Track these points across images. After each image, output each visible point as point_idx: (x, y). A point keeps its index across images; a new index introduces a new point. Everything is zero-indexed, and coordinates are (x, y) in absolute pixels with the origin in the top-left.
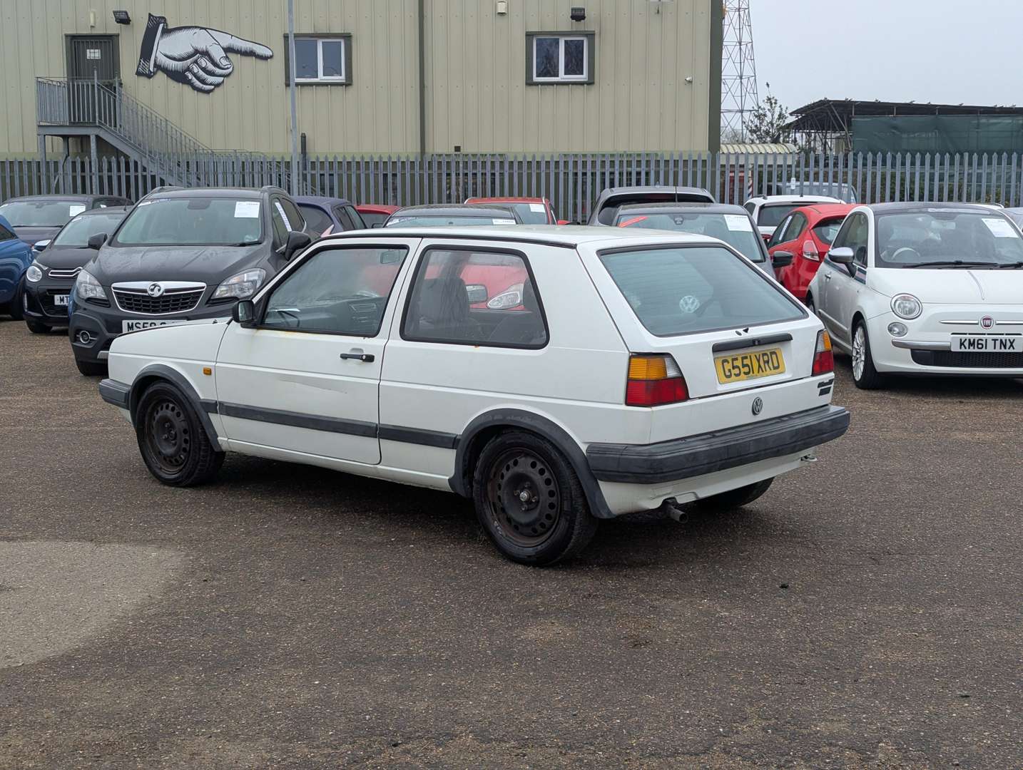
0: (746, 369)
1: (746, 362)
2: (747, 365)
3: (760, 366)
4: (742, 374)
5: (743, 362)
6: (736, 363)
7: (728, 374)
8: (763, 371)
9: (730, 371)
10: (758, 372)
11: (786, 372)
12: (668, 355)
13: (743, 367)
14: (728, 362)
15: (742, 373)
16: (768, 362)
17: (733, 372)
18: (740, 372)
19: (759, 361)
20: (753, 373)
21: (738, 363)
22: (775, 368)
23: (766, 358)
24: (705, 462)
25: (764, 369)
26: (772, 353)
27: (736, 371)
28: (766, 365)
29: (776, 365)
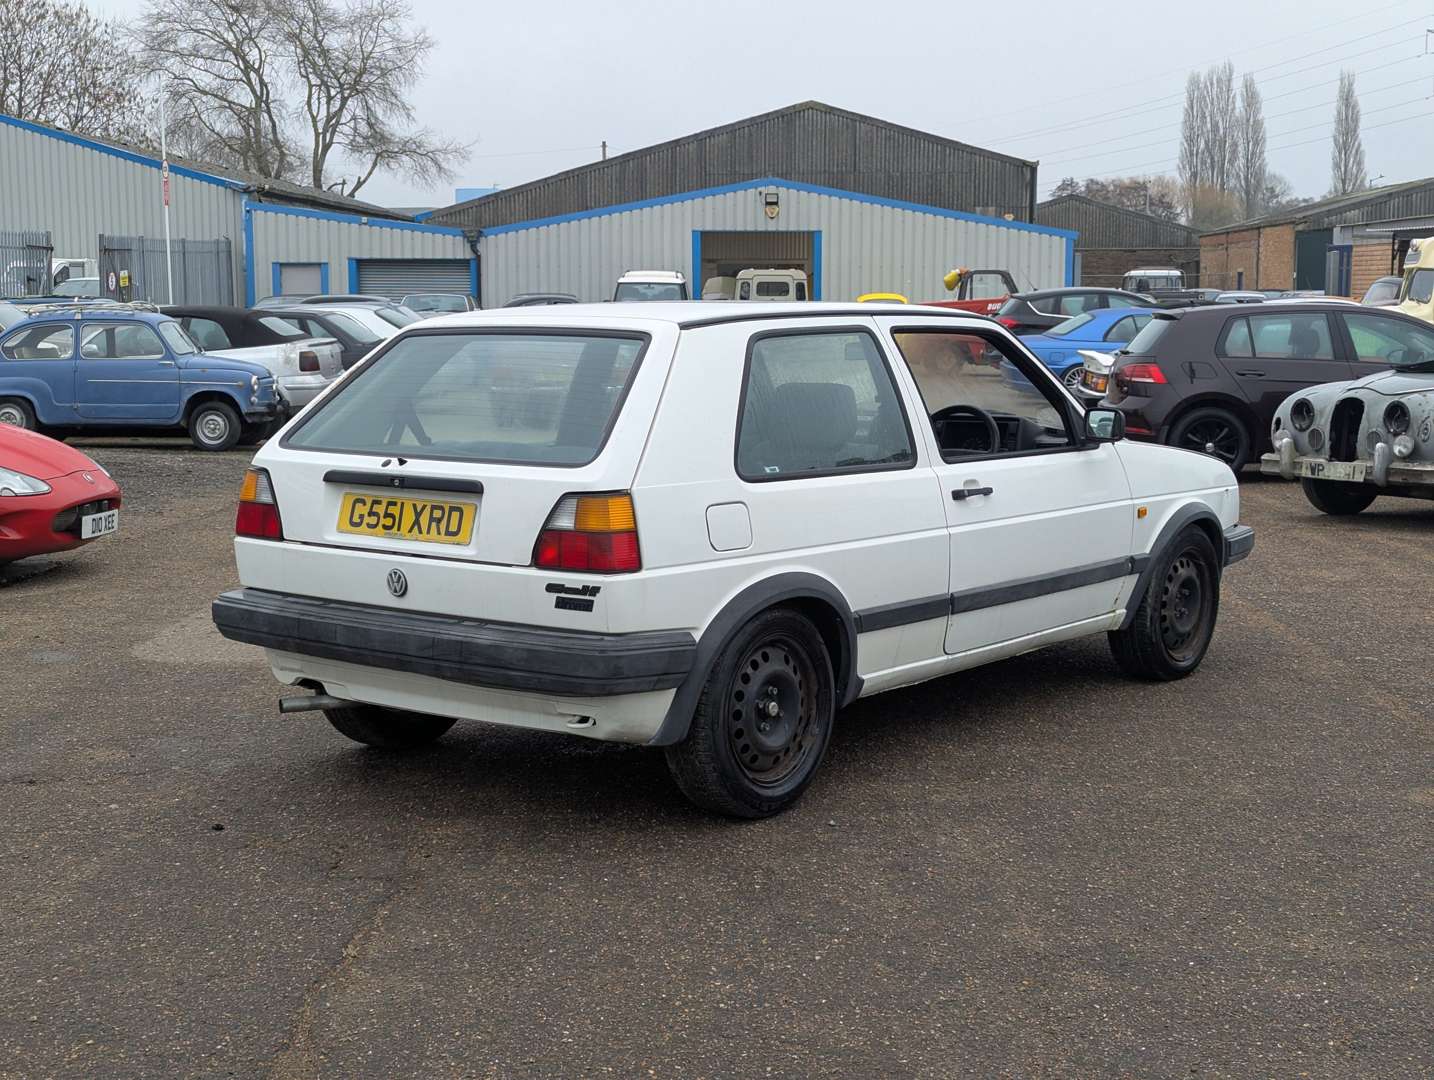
0: (389, 522)
1: (394, 510)
2: (392, 516)
3: (417, 522)
4: (380, 527)
5: (387, 508)
6: (376, 508)
7: (356, 519)
8: (420, 532)
9: (361, 517)
10: (410, 531)
11: (470, 546)
12: (265, 471)
13: (385, 517)
14: (365, 504)
15: (380, 525)
16: (439, 521)
17: (367, 520)
18: (378, 523)
19: (418, 515)
20: (399, 530)
21: (380, 509)
22: (448, 533)
23: (437, 514)
24: (265, 629)
25: (424, 530)
26: (452, 509)
27: (373, 520)
28: (434, 524)
29: (453, 528)
